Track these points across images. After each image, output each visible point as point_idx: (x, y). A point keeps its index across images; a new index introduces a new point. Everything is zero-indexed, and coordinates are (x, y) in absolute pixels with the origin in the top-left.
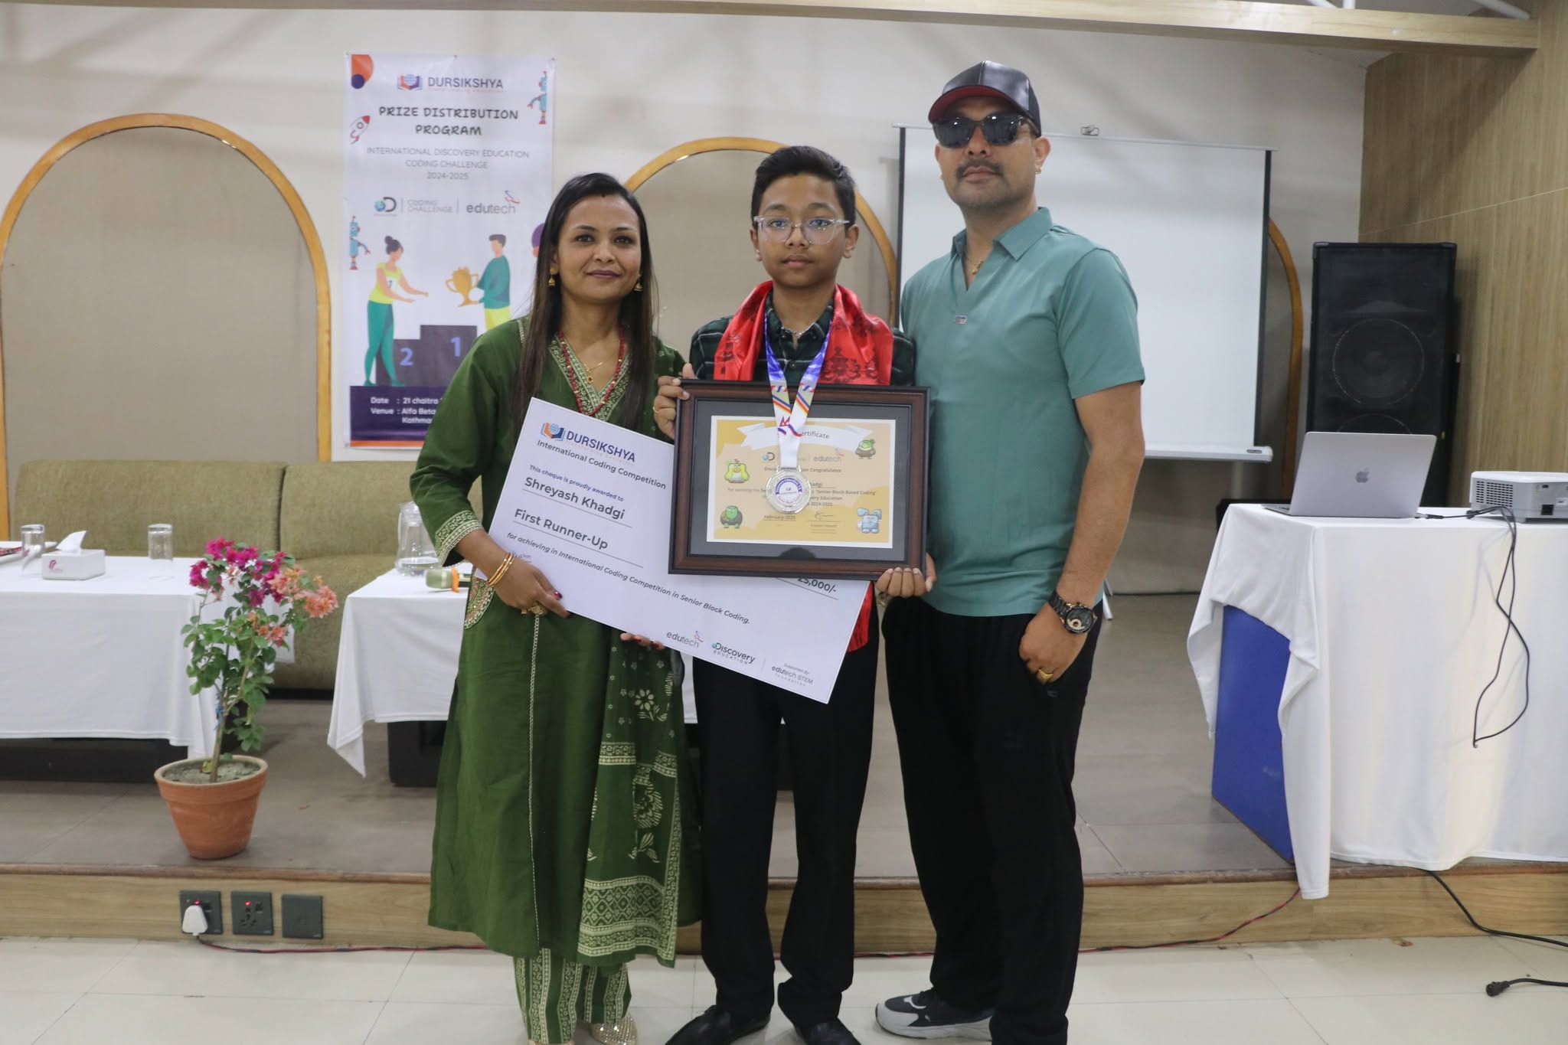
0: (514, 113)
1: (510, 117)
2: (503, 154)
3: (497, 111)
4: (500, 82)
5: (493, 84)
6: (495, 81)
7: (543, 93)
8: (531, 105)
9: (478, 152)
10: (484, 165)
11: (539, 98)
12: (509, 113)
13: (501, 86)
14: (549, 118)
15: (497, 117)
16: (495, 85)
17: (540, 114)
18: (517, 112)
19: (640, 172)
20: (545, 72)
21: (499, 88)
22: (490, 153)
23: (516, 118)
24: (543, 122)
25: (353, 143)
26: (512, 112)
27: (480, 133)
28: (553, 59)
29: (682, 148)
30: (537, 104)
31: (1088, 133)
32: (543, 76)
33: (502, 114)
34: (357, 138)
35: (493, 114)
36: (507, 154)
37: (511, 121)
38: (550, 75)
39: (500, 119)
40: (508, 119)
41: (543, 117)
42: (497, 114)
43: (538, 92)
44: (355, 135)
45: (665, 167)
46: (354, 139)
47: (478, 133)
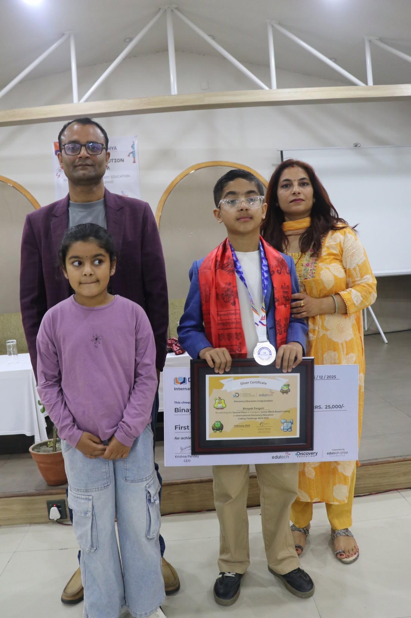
0: (122, 159)
1: (121, 161)
2: (119, 176)
3: (115, 159)
4: (115, 148)
5: (112, 148)
6: (113, 147)
7: (133, 150)
8: (129, 156)
9: (109, 177)
10: (112, 182)
11: (132, 153)
12: (120, 160)
13: (116, 149)
14: (136, 160)
15: (115, 162)
16: (113, 149)
17: (133, 159)
18: (123, 159)
19: (176, 179)
20: (133, 142)
21: (115, 150)
22: (114, 177)
23: (123, 161)
24: (134, 162)
25: (58, 178)
26: (121, 160)
27: (109, 169)
28: (136, 136)
29: (192, 168)
30: (131, 155)
31: (356, 146)
32: (133, 143)
33: (117, 160)
34: (59, 176)
35: (114, 161)
36: (121, 176)
37: (121, 163)
38: (136, 143)
39: (117, 163)
40: (120, 162)
41: (134, 160)
42: (115, 161)
43: (131, 150)
44: (58, 174)
45: (186, 176)
46: (58, 176)
47: (108, 169)
